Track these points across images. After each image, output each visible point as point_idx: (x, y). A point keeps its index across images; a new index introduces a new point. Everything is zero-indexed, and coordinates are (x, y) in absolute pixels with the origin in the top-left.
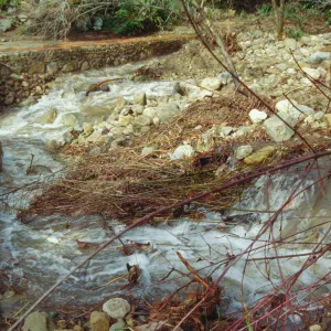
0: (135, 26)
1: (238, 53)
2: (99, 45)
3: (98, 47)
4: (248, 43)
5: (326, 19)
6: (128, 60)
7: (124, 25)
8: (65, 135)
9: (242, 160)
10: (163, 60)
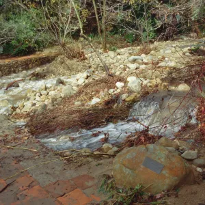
0: (23, 50)
1: (86, 61)
2: (7, 61)
3: (7, 63)
4: (90, 55)
5: (125, 40)
6: (23, 69)
7: (16, 50)
8: (7, 110)
9: (124, 100)
10: (45, 67)
